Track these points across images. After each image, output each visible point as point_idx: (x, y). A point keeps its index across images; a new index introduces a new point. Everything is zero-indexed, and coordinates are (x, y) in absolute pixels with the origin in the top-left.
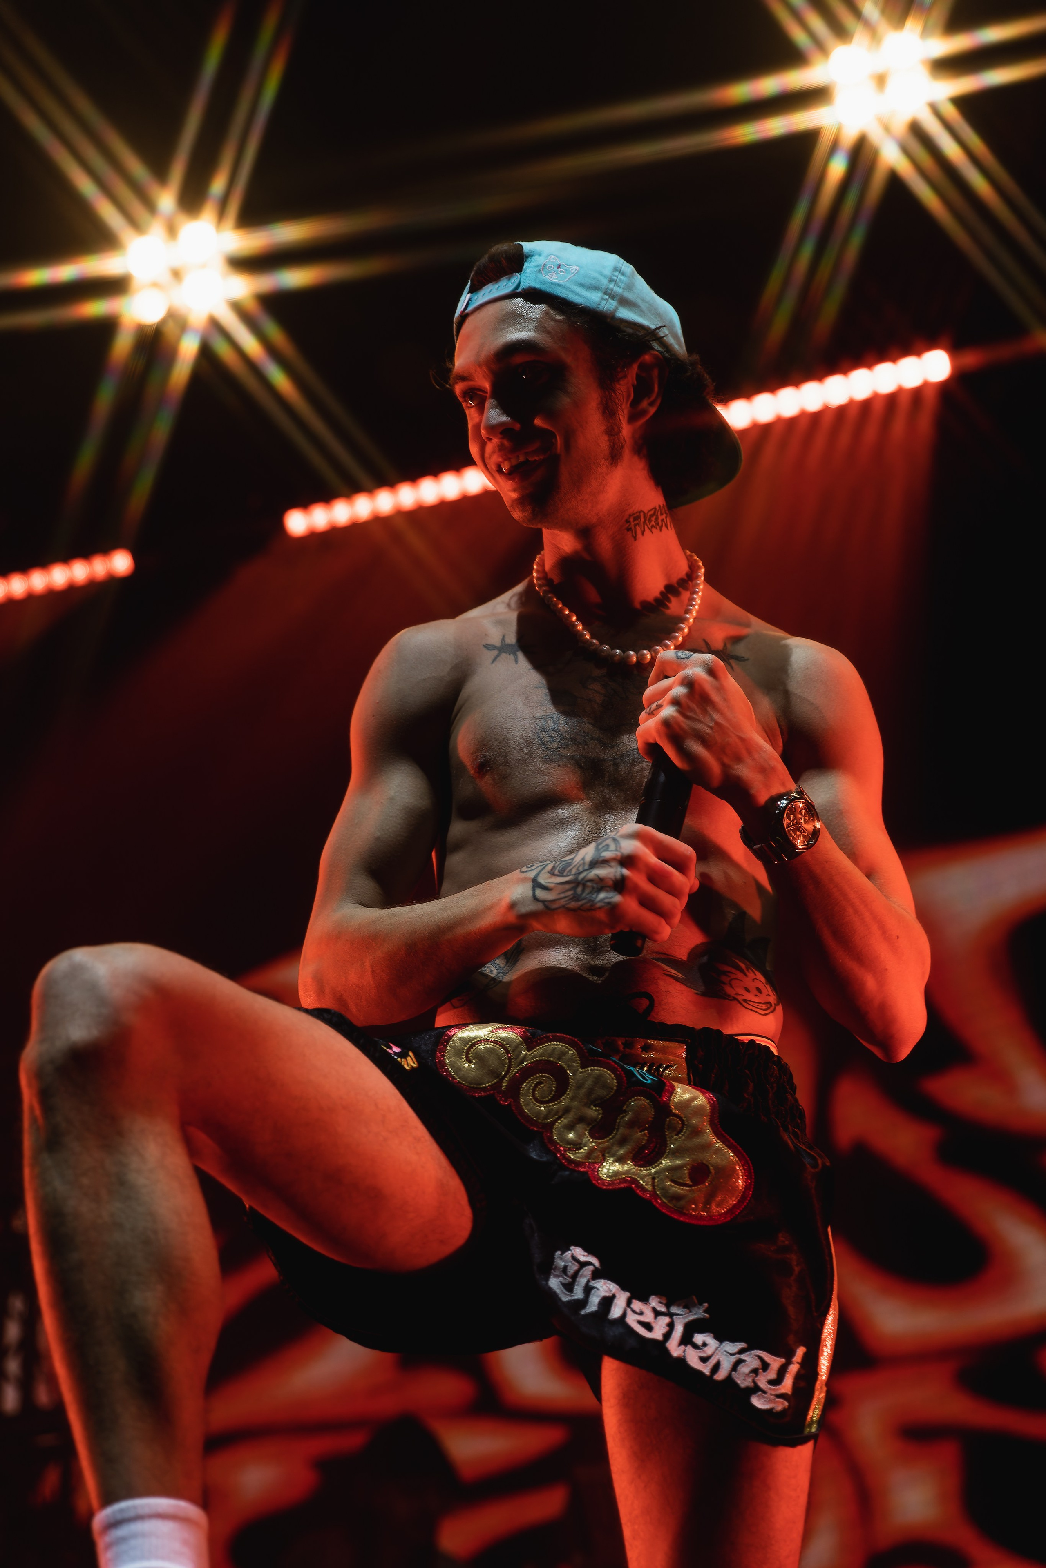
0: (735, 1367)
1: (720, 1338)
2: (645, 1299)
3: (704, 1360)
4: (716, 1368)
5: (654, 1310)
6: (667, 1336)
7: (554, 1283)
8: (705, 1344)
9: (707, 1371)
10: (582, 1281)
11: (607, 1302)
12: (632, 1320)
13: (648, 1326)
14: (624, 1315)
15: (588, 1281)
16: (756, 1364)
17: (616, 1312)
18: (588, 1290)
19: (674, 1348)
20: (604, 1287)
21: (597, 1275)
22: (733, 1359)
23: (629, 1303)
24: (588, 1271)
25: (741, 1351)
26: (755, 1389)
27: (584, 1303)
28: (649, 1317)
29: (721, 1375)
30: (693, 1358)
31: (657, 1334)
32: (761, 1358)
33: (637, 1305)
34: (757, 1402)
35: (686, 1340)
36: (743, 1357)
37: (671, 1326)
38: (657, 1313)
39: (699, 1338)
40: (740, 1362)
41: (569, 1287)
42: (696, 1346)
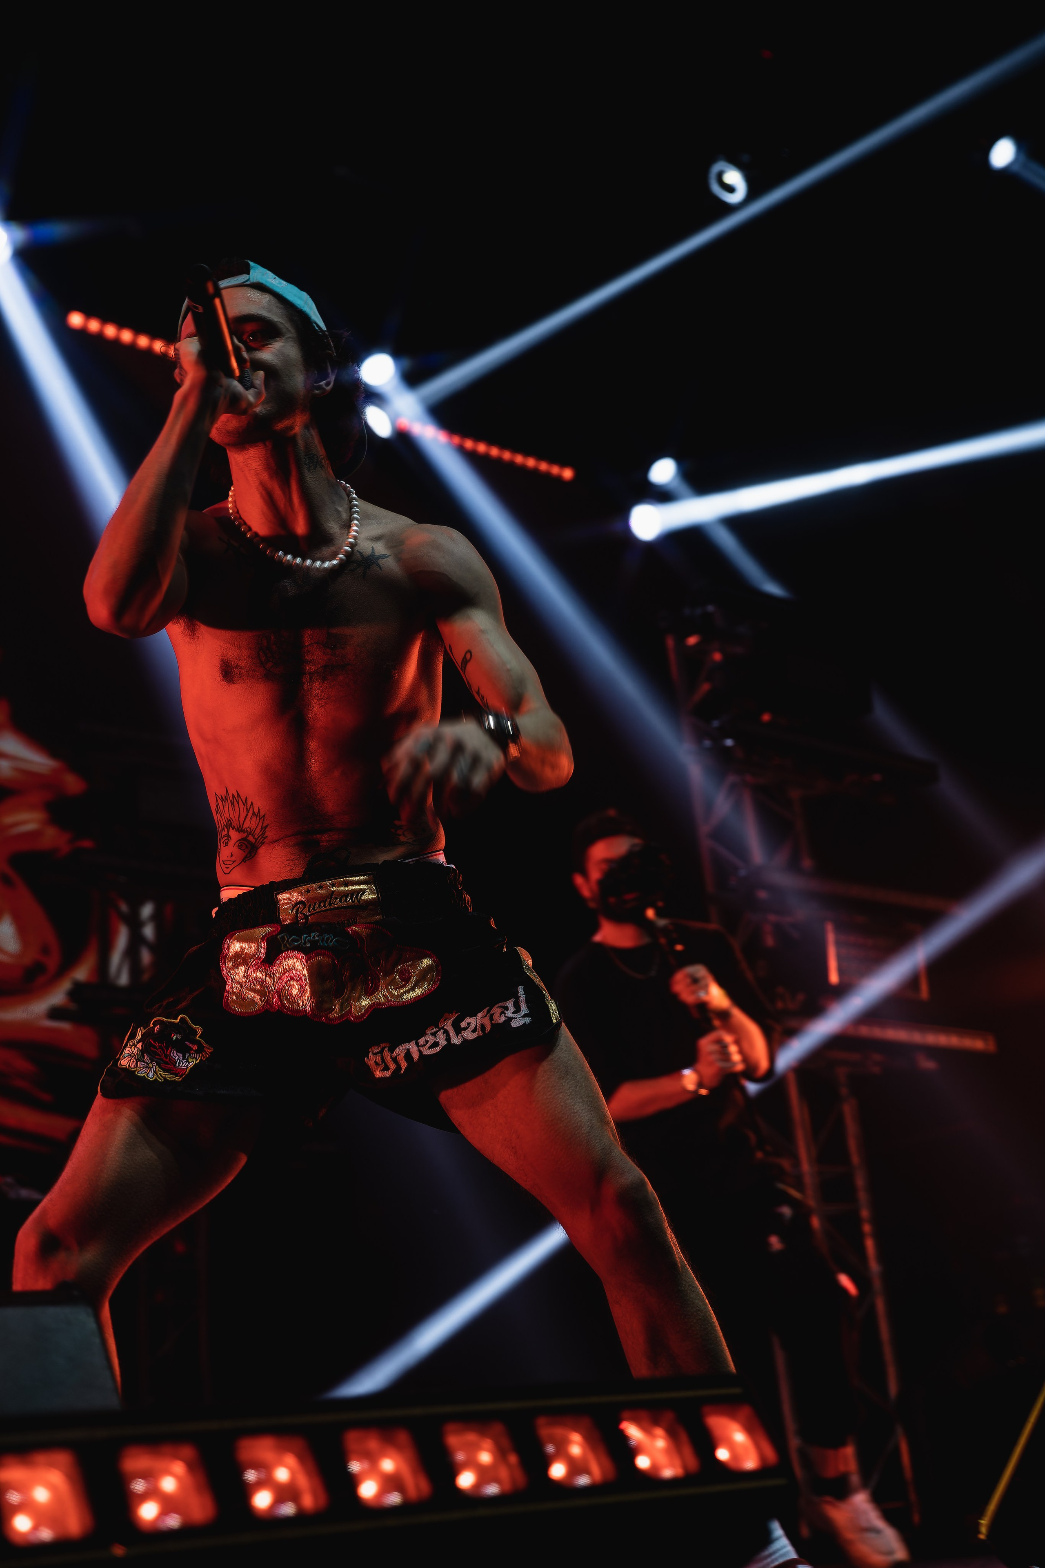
0: (491, 1019)
1: (474, 1015)
2: (423, 1034)
3: (474, 1031)
4: (483, 1027)
5: (431, 1034)
6: (448, 1039)
7: (378, 1074)
8: (469, 1024)
9: (481, 1034)
10: (388, 1059)
11: (408, 1055)
12: (426, 1052)
13: (436, 1044)
14: (420, 1052)
15: (391, 1056)
16: (500, 1010)
17: (416, 1056)
18: (395, 1060)
19: (456, 1040)
20: (400, 1051)
21: (392, 1050)
22: (488, 1017)
23: (417, 1044)
24: (386, 1053)
25: (488, 1012)
26: (510, 1019)
27: (399, 1067)
28: (431, 1040)
29: (488, 1028)
30: (469, 1035)
31: (443, 1043)
32: (501, 1007)
33: (421, 1041)
34: (514, 1024)
35: (458, 1030)
36: (492, 1012)
37: (446, 1032)
38: (434, 1034)
39: (463, 1024)
40: (492, 1016)
41: (386, 1068)
42: (465, 1029)
